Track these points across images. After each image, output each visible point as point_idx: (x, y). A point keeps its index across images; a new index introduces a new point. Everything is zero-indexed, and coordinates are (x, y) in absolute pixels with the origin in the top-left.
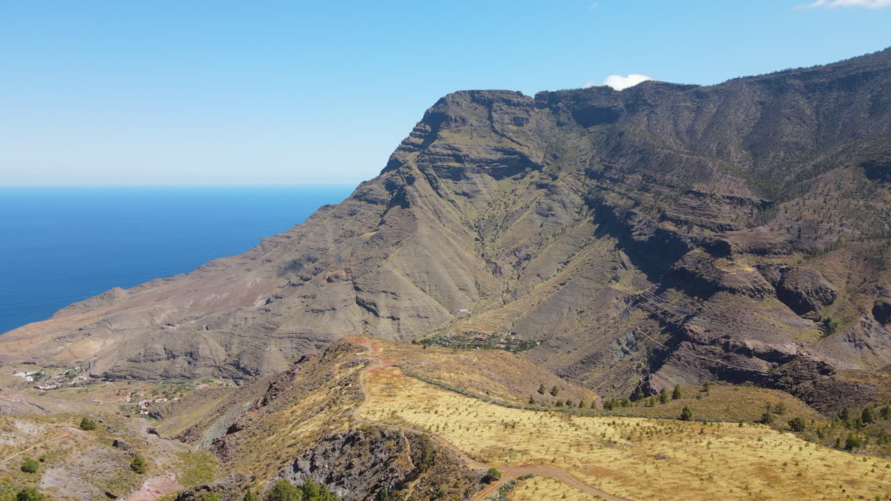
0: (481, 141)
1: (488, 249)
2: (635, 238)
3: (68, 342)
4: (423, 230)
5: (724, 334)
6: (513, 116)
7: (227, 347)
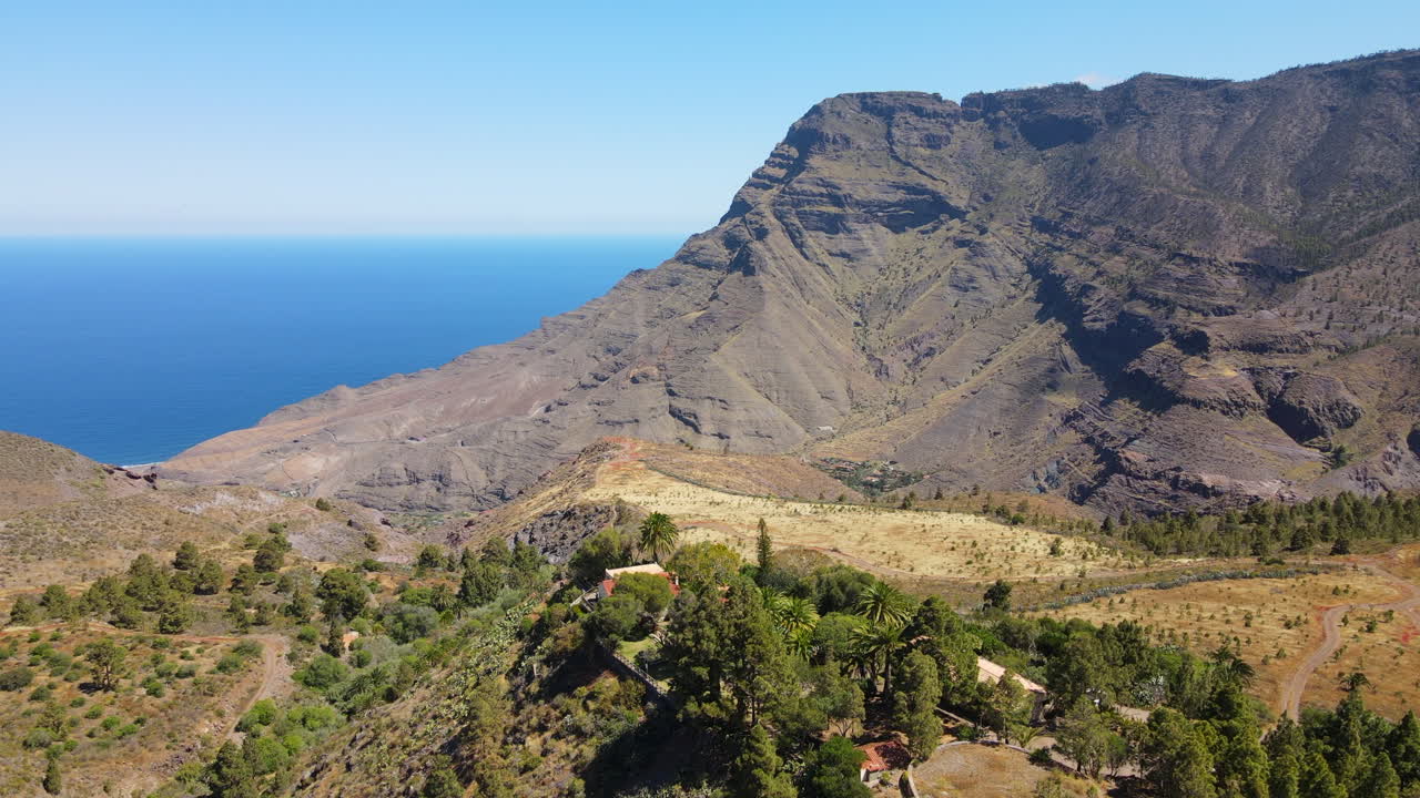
0: (873, 173)
1: (873, 340)
2: (1088, 325)
3: (280, 457)
4: (773, 310)
5: (1174, 465)
6: (926, 132)
7: (489, 469)
